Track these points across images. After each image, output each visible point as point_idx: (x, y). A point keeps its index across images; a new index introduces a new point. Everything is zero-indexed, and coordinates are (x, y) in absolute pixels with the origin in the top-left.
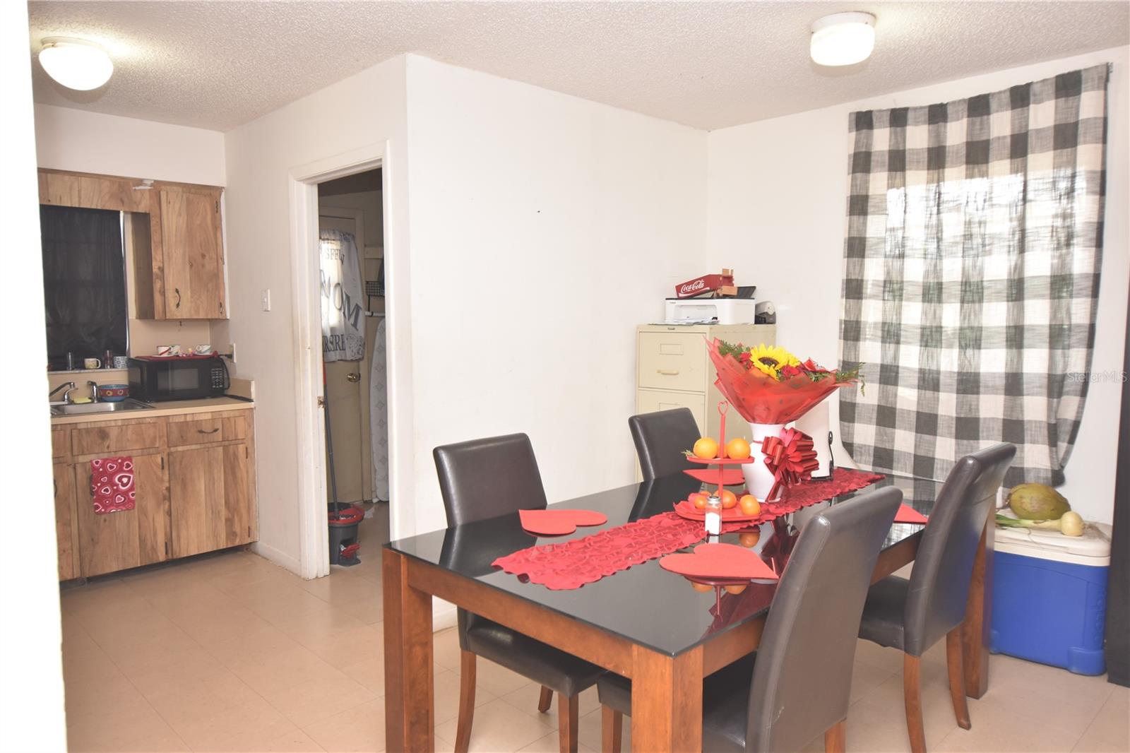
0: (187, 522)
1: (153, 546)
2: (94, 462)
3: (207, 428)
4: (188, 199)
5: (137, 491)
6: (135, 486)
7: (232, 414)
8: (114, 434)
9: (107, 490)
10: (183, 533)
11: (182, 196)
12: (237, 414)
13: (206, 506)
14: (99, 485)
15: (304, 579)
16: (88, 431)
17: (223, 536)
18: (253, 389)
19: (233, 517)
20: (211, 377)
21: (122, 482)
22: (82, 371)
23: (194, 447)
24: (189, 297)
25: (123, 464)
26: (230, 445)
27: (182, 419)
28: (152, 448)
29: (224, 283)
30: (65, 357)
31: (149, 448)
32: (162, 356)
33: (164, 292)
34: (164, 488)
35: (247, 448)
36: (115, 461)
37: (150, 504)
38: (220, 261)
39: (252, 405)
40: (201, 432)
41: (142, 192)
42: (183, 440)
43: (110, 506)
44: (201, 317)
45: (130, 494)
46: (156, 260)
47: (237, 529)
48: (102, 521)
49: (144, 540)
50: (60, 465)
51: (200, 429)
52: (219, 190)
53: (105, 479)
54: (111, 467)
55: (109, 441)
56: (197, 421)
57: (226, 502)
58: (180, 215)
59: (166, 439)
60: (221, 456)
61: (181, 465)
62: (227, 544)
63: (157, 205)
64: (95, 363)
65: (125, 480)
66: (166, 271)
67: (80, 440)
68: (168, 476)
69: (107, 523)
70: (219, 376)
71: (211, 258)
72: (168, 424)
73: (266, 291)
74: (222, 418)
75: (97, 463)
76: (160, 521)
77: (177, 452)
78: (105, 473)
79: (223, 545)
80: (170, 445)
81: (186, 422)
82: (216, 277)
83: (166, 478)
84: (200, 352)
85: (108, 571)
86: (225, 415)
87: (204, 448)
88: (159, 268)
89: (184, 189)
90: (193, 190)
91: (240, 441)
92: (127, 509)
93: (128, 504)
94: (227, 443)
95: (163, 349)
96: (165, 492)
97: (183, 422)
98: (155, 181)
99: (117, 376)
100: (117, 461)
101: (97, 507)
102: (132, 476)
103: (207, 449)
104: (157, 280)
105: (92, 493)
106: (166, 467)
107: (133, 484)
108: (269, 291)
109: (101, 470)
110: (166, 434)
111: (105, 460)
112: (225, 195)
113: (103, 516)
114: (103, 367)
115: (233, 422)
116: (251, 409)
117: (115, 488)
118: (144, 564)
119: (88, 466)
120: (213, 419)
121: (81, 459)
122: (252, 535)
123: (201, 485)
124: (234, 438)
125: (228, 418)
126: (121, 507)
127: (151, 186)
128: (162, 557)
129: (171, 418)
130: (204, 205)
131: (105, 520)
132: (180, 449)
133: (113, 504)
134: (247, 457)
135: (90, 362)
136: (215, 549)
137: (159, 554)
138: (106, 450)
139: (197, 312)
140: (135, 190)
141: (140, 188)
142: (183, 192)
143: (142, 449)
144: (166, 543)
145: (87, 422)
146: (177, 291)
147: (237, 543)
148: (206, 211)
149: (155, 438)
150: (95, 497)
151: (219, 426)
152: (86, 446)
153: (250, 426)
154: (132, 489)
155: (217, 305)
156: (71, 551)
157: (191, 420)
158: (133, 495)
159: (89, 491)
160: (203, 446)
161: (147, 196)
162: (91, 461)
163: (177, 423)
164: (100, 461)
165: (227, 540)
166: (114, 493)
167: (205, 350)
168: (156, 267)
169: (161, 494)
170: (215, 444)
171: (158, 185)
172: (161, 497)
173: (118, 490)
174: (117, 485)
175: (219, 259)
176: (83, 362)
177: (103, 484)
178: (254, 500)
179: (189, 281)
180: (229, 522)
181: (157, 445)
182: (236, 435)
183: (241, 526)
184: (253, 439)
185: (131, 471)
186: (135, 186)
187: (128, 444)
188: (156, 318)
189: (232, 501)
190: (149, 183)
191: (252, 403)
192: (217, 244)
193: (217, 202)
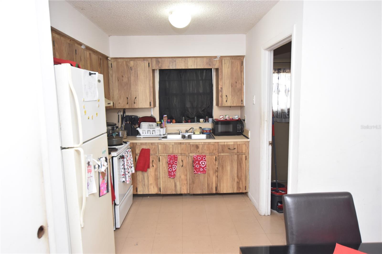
0: (223, 181)
1: (211, 188)
2: (194, 156)
3: (232, 148)
4: (231, 61)
5: (207, 167)
6: (206, 166)
7: (241, 143)
8: (200, 147)
9: (197, 166)
10: (222, 185)
11: (230, 61)
12: (243, 143)
13: (230, 176)
14: (195, 164)
15: (259, 214)
16: (193, 145)
17: (236, 188)
18: (249, 134)
19: (240, 181)
20: (237, 127)
21: (202, 164)
22: (199, 123)
23: (227, 154)
24: (231, 98)
25: (203, 158)
26: (240, 155)
27: (223, 144)
28: (213, 153)
29: (243, 92)
30: (194, 118)
31: (212, 153)
32: (221, 119)
33: (222, 96)
34: (216, 168)
35: (246, 156)
36: (200, 157)
37: (211, 172)
38: (242, 84)
39: (248, 140)
40: (229, 149)
41: (216, 61)
42: (223, 151)
43: (198, 172)
44: (234, 105)
45: (205, 168)
46: (220, 85)
47: (241, 186)
48: (196, 176)
49: (209, 185)
50: (184, 156)
51: (229, 148)
52: (243, 57)
53: (197, 162)
54: (199, 158)
55: (199, 149)
56: (228, 145)
57: (237, 176)
58: (229, 68)
59: (217, 150)
60: (236, 158)
61: (222, 160)
62: (237, 191)
63: (221, 65)
64: (203, 121)
65: (203, 163)
66: (223, 89)
67: (190, 149)
68: (217, 163)
69: (198, 177)
70: (240, 127)
71: (239, 83)
72: (218, 145)
73: (254, 96)
74: (237, 144)
75: (195, 156)
76: (214, 179)
77: (221, 155)
78: (197, 160)
79: (235, 191)
80: (219, 153)
81: (224, 145)
82: (241, 90)
83: (217, 164)
84: (235, 118)
85: (197, 193)
86: (238, 143)
87: (230, 155)
88: (221, 88)
89: (231, 58)
90: (234, 58)
91: (244, 154)
92: (204, 173)
93: (204, 172)
94: (239, 154)
95: (221, 117)
96: (216, 169)
97: (223, 145)
98: (221, 56)
99: (208, 126)
100: (201, 156)
101: (194, 171)
102: (206, 162)
103: (231, 155)
104: (220, 92)
105: (193, 166)
106: (217, 160)
107: (206, 165)
108: (255, 96)
109: (196, 159)
110: (217, 149)
111: (198, 156)
112: (245, 58)
113: (197, 175)
114: (205, 122)
115: (241, 146)
116: (249, 142)
117: (200, 165)
118: (208, 193)
119: (192, 157)
120: (234, 145)
121: (191, 155)
122: (247, 189)
123: (229, 168)
124: (241, 152)
125: (240, 145)
126: (202, 172)
127: (219, 58)
128: (214, 192)
129: (219, 143)
130: (238, 63)
131: (197, 176)
132: (222, 154)
133: (199, 171)
134: (246, 160)
135: (201, 120)
136: (232, 192)
137: (213, 190)
138: (198, 152)
139: (233, 103)
140: (214, 60)
141: (216, 59)
142: (230, 59)
143: (209, 153)
144: (216, 187)
145: (193, 142)
146: (226, 96)
147: (241, 191)
148: (238, 65)
149: (214, 150)
150: (194, 168)
151: (236, 147)
152: (192, 150)
153: (248, 148)
154: (205, 166)
155: (241, 100)
156: (186, 184)
157: (226, 144)
158: (206, 169)
159: (192, 166)
160: (230, 154)
161: (218, 62)
162: (193, 156)
163: (221, 145)
164: (196, 156)
165: (237, 190)
166: (200, 167)
167: (236, 117)
168: (220, 88)
169: (215, 170)
170: (234, 154)
171: (222, 57)
172: (215, 171)
173: (201, 166)
174: (201, 165)
175: (242, 83)
176: (199, 120)
177: (197, 164)
178: (248, 177)
179: (231, 92)
180: (238, 183)
181: (214, 152)
182: (242, 151)
183: (242, 185)
184: (248, 153)
185: (205, 161)
186: (214, 59)
187: (205, 151)
188: (219, 106)
189: (239, 175)
190: (219, 57)
191: (249, 139)
192: (241, 77)
193: (242, 62)
